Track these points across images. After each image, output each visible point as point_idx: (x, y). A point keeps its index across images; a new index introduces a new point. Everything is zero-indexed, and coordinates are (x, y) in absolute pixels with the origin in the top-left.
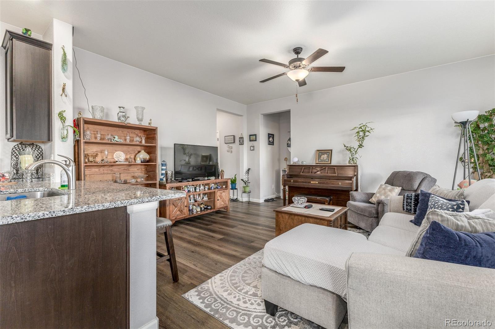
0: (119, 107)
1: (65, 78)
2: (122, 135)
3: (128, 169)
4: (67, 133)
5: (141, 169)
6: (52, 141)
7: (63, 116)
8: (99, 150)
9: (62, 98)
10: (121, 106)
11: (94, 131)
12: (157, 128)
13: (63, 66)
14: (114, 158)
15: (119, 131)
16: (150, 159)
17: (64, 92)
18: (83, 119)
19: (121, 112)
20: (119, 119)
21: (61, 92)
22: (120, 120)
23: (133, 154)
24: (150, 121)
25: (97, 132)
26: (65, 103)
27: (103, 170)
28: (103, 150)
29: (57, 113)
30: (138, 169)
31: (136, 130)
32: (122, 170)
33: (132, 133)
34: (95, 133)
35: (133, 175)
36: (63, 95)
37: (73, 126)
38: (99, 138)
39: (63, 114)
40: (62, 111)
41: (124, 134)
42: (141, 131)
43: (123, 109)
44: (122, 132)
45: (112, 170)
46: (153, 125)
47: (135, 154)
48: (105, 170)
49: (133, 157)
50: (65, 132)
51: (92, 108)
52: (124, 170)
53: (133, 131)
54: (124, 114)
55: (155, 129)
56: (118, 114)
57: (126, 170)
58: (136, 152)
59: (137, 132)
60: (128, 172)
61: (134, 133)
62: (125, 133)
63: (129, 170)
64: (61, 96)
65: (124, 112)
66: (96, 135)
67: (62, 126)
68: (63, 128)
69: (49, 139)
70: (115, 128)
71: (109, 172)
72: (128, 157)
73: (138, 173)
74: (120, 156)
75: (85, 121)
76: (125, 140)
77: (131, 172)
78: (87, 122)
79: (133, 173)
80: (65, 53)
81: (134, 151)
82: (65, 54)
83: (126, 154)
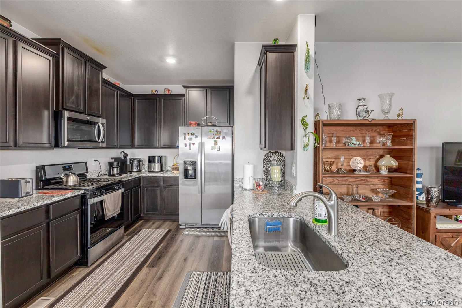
0: (358, 99)
1: (307, 77)
2: (360, 135)
3: (366, 179)
4: (309, 141)
5: (383, 181)
6: (294, 150)
7: (305, 122)
8: (333, 155)
9: (304, 102)
10: (361, 98)
11: (329, 134)
12: (415, 121)
13: (306, 65)
14: (350, 166)
15: (356, 130)
16: (399, 167)
17: (306, 95)
18: (322, 122)
19: (361, 105)
20: (358, 115)
21: (304, 95)
22: (360, 116)
23: (372, 159)
24: (400, 112)
25: (333, 134)
26: (307, 106)
27: (338, 180)
28: (337, 156)
29: (300, 120)
30: (378, 181)
31: (378, 127)
32: (359, 180)
33: (372, 131)
34: (331, 135)
35: (372, 188)
36: (306, 98)
37: (313, 132)
38: (334, 142)
39: (305, 120)
40: (304, 116)
41: (362, 134)
42: (384, 127)
43: (363, 101)
44: (359, 131)
45: (347, 181)
46: (406, 117)
47: (375, 159)
48: (339, 180)
49: (373, 163)
50: (307, 139)
51: (329, 107)
52: (361, 180)
53: (374, 128)
54: (365, 107)
55: (413, 123)
56: (357, 108)
57: (364, 181)
58: (378, 157)
59: (379, 129)
60: (366, 184)
61: (375, 130)
62: (363, 132)
63: (367, 181)
64: (303, 100)
65: (365, 105)
66: (331, 138)
67: (304, 133)
68: (305, 135)
69: (292, 148)
70: (351, 128)
71: (344, 182)
72: (368, 163)
73: (379, 186)
74: (358, 163)
75: (324, 123)
76: (364, 141)
77: (369, 184)
78: (325, 125)
79: (372, 186)
80: (308, 49)
81: (375, 156)
82: (308, 51)
83: (365, 161)
